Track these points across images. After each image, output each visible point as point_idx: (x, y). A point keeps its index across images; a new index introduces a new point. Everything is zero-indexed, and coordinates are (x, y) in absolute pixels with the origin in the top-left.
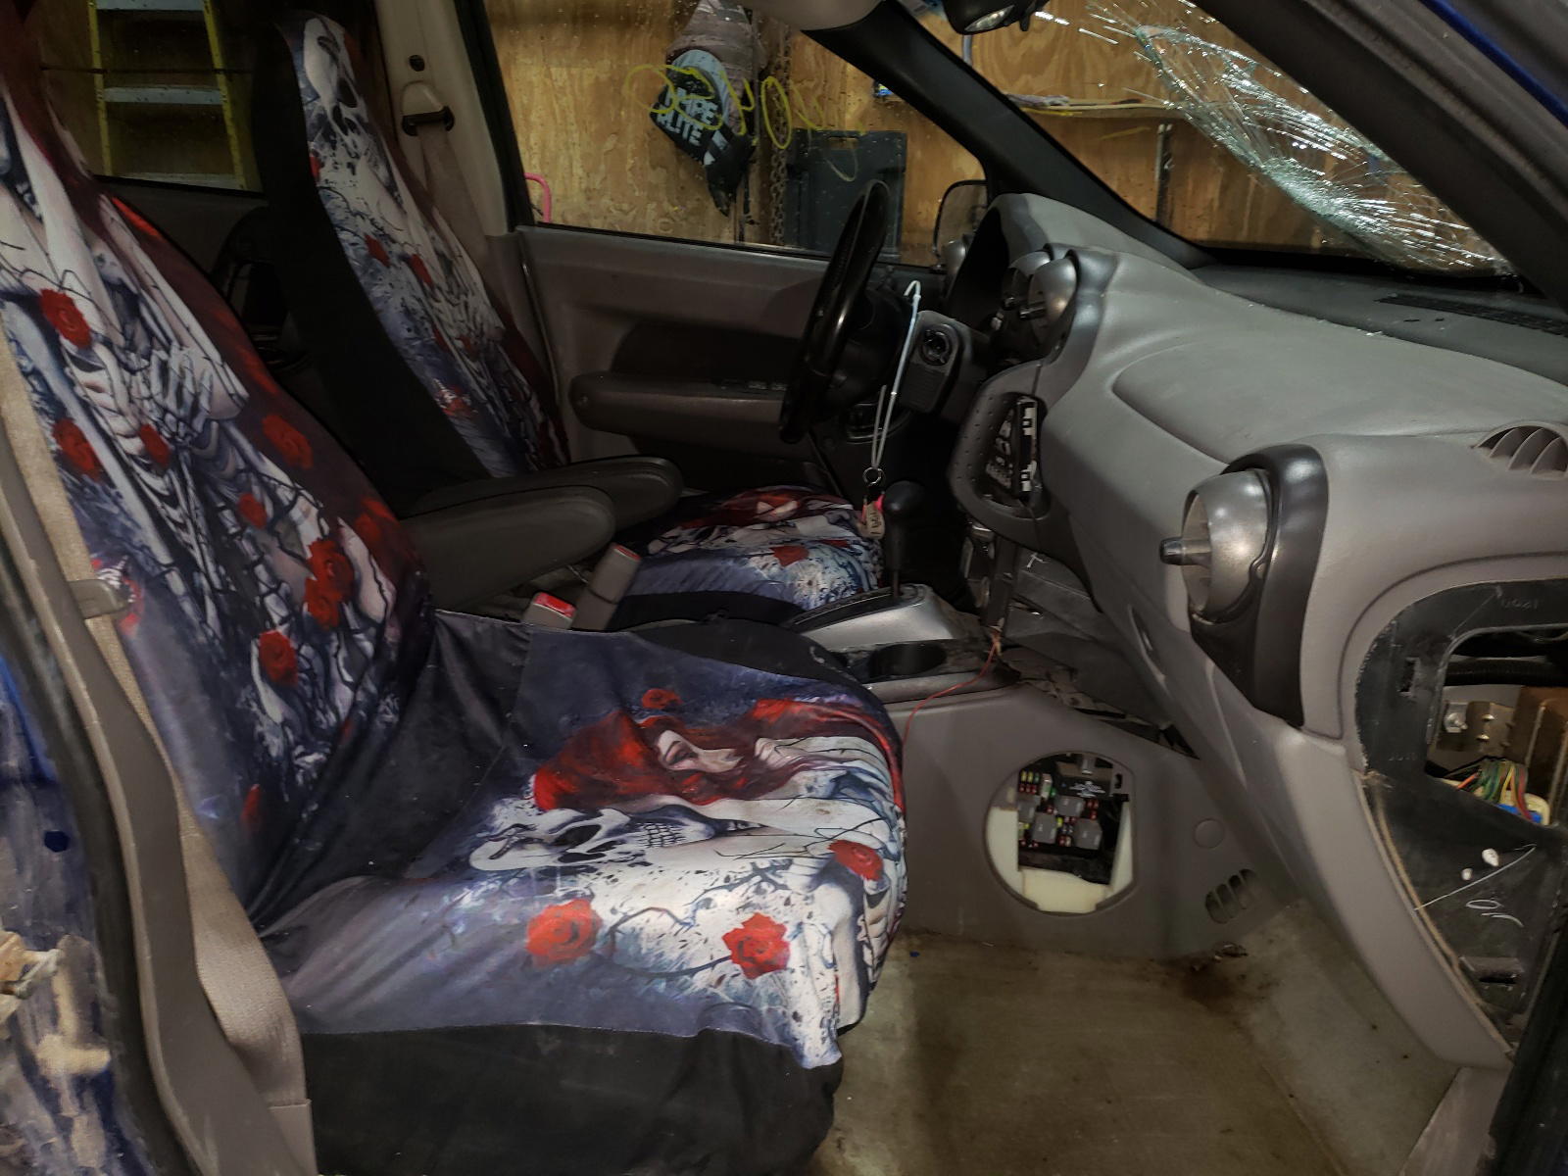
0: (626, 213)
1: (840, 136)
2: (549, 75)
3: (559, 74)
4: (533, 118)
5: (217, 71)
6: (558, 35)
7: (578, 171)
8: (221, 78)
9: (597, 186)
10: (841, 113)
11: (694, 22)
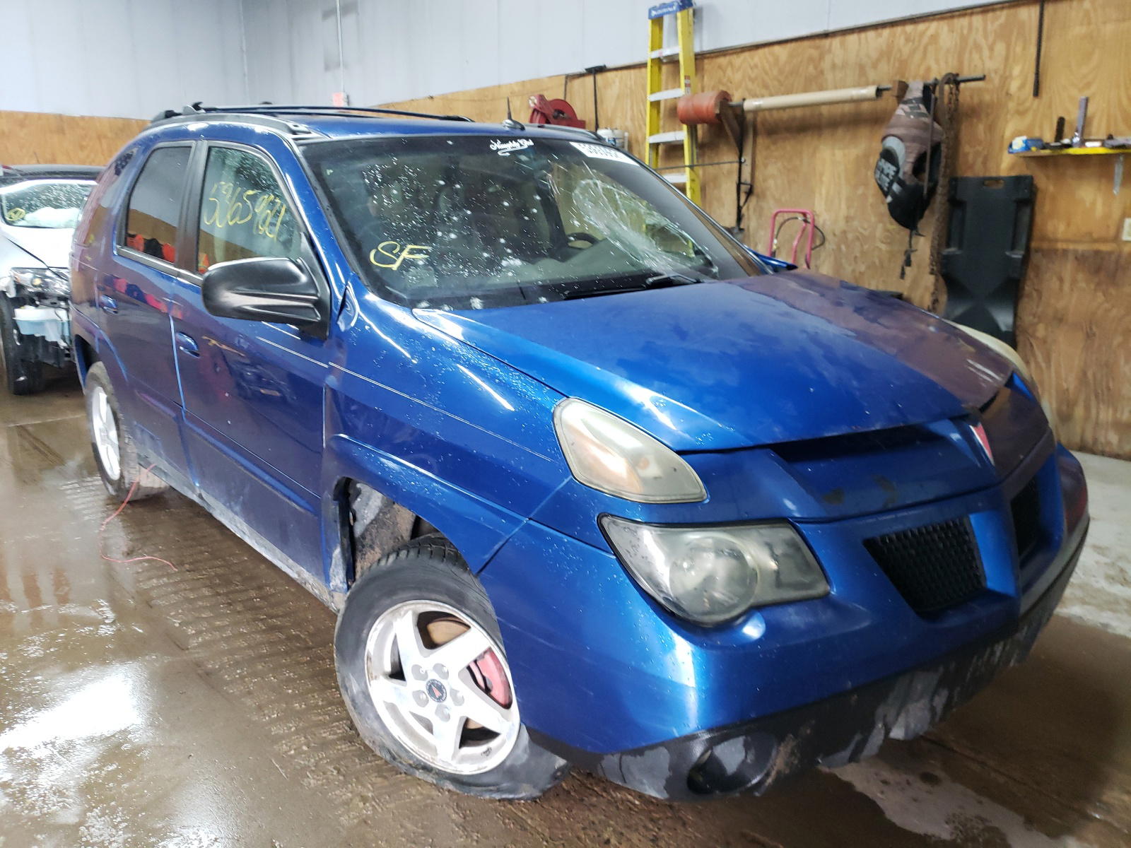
0: (865, 229)
1: (997, 180)
2: (834, 155)
3: (839, 154)
4: (825, 179)
5: (686, 166)
6: (840, 132)
7: (844, 206)
8: (688, 169)
9: (852, 214)
10: (998, 166)
11: (893, 120)
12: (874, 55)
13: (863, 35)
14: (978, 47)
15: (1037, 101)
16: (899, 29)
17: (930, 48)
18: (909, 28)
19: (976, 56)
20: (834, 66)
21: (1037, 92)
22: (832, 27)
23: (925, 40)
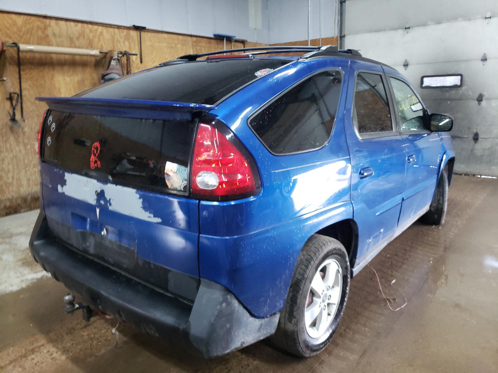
3: (68, 79)
12: (77, 35)
13: (68, 23)
14: (118, 41)
15: (141, 65)
16: (86, 25)
17: (101, 37)
18: (90, 26)
19: (119, 45)
20: (54, 35)
21: (141, 62)
22: (49, 14)
23: (98, 33)
